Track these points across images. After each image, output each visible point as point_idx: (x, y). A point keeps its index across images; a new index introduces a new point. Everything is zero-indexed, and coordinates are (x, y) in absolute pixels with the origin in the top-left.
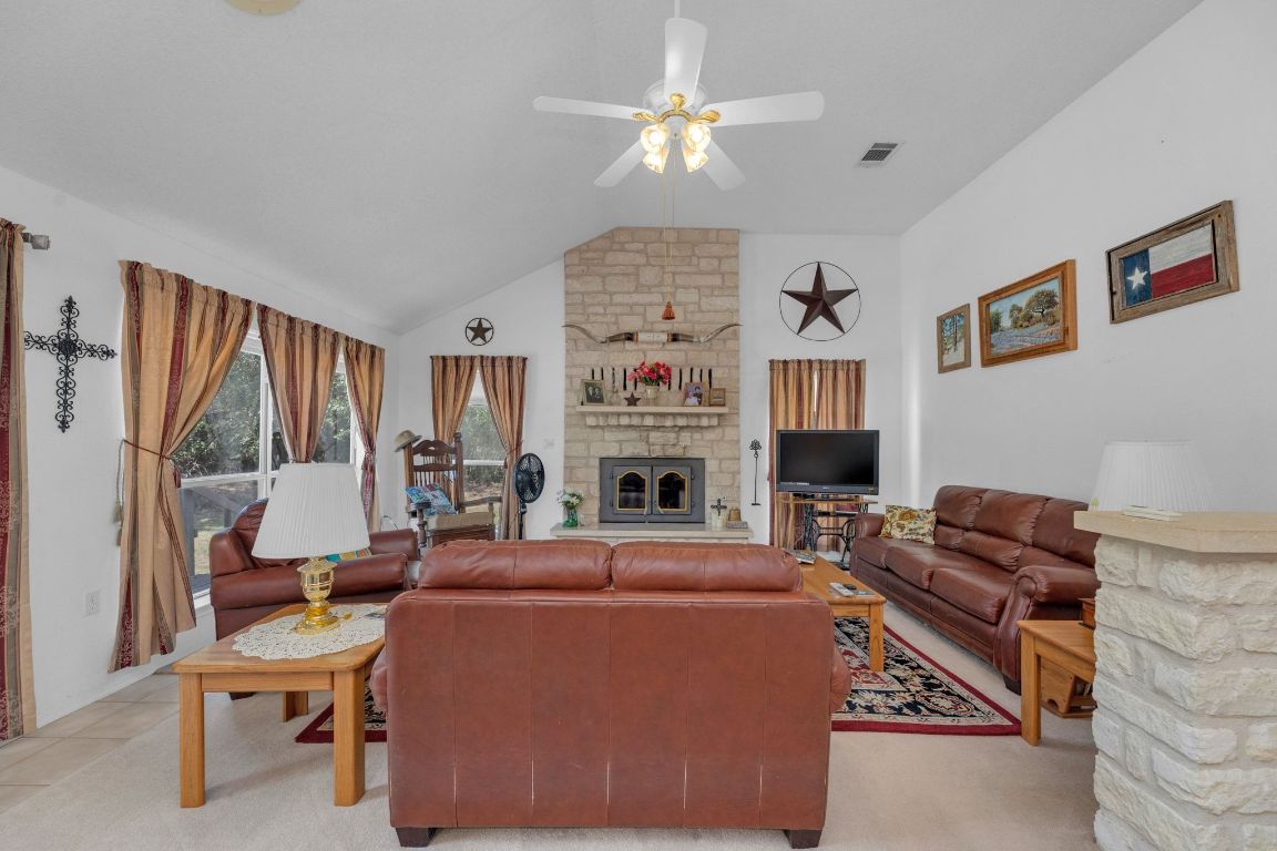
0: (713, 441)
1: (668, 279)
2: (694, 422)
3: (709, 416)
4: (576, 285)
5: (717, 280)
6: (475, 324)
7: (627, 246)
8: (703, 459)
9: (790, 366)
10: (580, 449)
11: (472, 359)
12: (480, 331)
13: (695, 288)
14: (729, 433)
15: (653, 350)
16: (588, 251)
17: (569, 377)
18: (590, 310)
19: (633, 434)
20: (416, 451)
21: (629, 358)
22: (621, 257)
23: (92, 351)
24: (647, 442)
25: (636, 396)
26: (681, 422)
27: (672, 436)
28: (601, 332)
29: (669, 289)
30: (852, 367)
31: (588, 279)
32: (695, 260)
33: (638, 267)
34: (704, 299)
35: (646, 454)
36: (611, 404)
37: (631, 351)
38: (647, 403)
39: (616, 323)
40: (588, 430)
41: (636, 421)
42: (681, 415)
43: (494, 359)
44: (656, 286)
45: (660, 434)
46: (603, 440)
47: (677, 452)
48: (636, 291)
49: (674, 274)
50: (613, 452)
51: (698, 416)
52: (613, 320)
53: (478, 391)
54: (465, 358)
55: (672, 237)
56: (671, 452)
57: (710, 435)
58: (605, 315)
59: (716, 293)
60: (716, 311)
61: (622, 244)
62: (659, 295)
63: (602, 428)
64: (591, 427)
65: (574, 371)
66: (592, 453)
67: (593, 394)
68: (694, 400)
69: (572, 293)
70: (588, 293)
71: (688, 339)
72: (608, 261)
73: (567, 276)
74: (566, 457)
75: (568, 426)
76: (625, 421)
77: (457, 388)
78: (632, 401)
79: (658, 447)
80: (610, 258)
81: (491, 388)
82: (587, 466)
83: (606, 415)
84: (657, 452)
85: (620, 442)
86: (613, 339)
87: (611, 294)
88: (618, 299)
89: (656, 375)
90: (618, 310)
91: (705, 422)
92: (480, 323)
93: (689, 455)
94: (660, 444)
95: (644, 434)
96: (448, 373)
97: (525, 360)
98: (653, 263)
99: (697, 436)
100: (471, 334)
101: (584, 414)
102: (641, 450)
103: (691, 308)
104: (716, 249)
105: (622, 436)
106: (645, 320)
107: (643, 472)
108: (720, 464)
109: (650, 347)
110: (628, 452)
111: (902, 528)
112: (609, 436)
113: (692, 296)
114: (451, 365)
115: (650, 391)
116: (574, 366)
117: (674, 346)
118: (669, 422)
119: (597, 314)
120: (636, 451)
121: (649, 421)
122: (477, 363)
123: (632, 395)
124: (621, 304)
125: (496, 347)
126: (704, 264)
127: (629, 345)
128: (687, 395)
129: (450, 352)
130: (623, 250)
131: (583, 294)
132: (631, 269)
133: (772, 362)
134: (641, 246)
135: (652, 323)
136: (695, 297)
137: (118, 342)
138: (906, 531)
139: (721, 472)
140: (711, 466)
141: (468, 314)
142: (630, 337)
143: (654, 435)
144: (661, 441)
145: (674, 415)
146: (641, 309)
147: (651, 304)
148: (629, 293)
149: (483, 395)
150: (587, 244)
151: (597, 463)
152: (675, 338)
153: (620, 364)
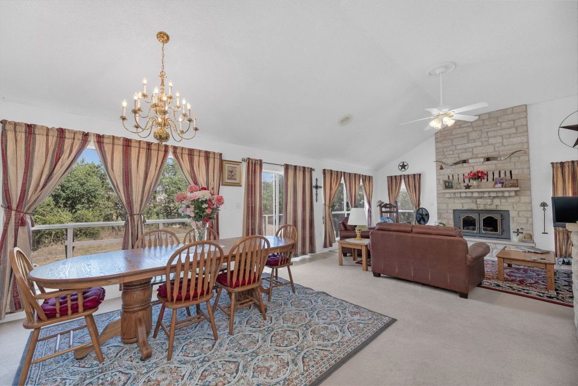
0: (513, 203)
1: (484, 135)
2: (500, 194)
3: (509, 191)
4: (440, 145)
5: (513, 130)
6: (402, 164)
7: (462, 125)
8: (508, 211)
9: (566, 165)
10: (444, 206)
11: (401, 176)
12: (403, 166)
13: (499, 136)
14: (524, 199)
15: (477, 166)
17: (438, 180)
18: (446, 153)
19: (469, 200)
20: (383, 207)
21: (466, 170)
22: (459, 131)
24: (476, 204)
25: (470, 185)
26: (493, 194)
27: (489, 201)
28: (450, 161)
29: (485, 139)
31: (444, 142)
32: (499, 124)
33: (468, 133)
34: (505, 140)
35: (476, 208)
36: (457, 189)
37: (466, 167)
38: (474, 187)
39: (459, 157)
40: (447, 199)
41: (469, 195)
42: (493, 192)
43: (408, 175)
44: (477, 139)
45: (482, 200)
46: (454, 203)
47: (493, 207)
48: (468, 142)
49: (487, 132)
50: (459, 207)
51: (503, 192)
52: (457, 155)
53: (403, 187)
54: (398, 176)
55: (485, 117)
56: (488, 207)
57: (511, 200)
58: (453, 154)
59: (512, 136)
60: (513, 145)
61: (460, 125)
62: (480, 142)
63: (454, 198)
65: (440, 177)
66: (449, 207)
67: (448, 185)
68: (500, 185)
69: (438, 148)
70: (445, 147)
71: (495, 158)
72: (454, 133)
73: (436, 142)
74: (438, 209)
75: (438, 197)
76: (463, 195)
77: (396, 186)
78: (468, 187)
81: (408, 185)
82: (447, 212)
83: (455, 193)
84: (481, 207)
85: (462, 203)
86: (456, 164)
87: (455, 146)
88: (458, 147)
89: (478, 176)
90: (459, 151)
91: (506, 194)
92: (403, 164)
93: (499, 209)
94: (482, 204)
95: (475, 200)
96: (393, 182)
97: (420, 175)
98: (476, 129)
99: (503, 200)
100: (400, 167)
101: (445, 193)
102: (474, 207)
103: (498, 145)
104: (511, 117)
105: (463, 201)
106: (473, 154)
107: (475, 216)
108: (518, 213)
109: (476, 164)
110: (466, 207)
112: (457, 201)
113: (498, 140)
114: (394, 178)
115: (475, 183)
116: (440, 175)
117: (488, 162)
118: (486, 195)
119: (450, 154)
120: (470, 207)
121: (476, 195)
122: (403, 177)
123: (468, 184)
124: (461, 149)
125: (409, 171)
126: (504, 125)
127: (465, 165)
128: (496, 183)
129: (393, 174)
130: (461, 128)
131: (442, 147)
132: (465, 134)
133: (552, 164)
134: (470, 124)
135: (476, 155)
136: (500, 140)
137: (322, 185)
139: (519, 216)
140: (513, 214)
141: (399, 161)
142: (464, 162)
143: (479, 201)
145: (489, 192)
146: (471, 150)
147: (476, 147)
148: (464, 144)
149: (405, 187)
151: (452, 211)
152: (488, 159)
153: (461, 172)
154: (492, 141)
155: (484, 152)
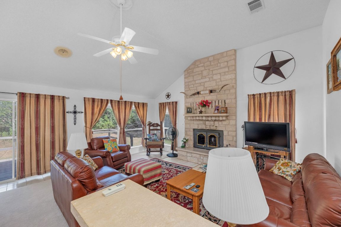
0: (225, 125)
1: (211, 73)
2: (217, 119)
3: (222, 116)
4: (187, 80)
5: (227, 69)
7: (199, 65)
8: (223, 131)
9: (256, 96)
10: (188, 126)
12: (168, 96)
13: (219, 74)
14: (232, 122)
16: (189, 69)
17: (185, 106)
18: (190, 87)
19: (201, 122)
20: (151, 126)
21: (199, 99)
22: (197, 69)
23: (79, 112)
24: (205, 125)
26: (214, 119)
27: (212, 123)
28: (192, 93)
29: (211, 76)
30: (287, 94)
31: (189, 78)
32: (219, 65)
33: (202, 71)
34: (222, 77)
35: (205, 128)
36: (194, 113)
37: (201, 97)
38: (204, 113)
39: (196, 89)
41: (200, 118)
42: (213, 116)
43: (170, 103)
44: (207, 76)
46: (194, 124)
47: (214, 128)
48: (202, 79)
49: (212, 71)
50: (196, 127)
51: (219, 116)
52: (196, 88)
53: (167, 110)
54: (165, 103)
55: (211, 59)
56: (212, 128)
57: (224, 123)
58: (194, 87)
59: (226, 74)
60: (227, 80)
61: (197, 65)
62: (208, 78)
63: (193, 120)
64: (189, 120)
65: (186, 104)
66: (191, 127)
67: (190, 111)
68: (217, 111)
69: (186, 82)
70: (189, 82)
71: (215, 91)
72: (194, 72)
73: (185, 78)
74: (185, 128)
75: (185, 120)
76: (198, 118)
77: (163, 110)
78: (201, 112)
80: (195, 70)
81: (170, 110)
82: (190, 131)
83: (193, 117)
84: (208, 128)
85: (198, 124)
86: (194, 94)
87: (195, 81)
88: (197, 82)
89: (205, 104)
90: (197, 85)
91: (221, 119)
93: (217, 129)
94: (209, 125)
95: (204, 122)
96: (162, 106)
97: (176, 102)
98: (206, 69)
99: (220, 123)
101: (187, 117)
102: (204, 127)
103: (218, 81)
104: (226, 59)
106: (204, 87)
107: (204, 134)
108: (228, 133)
109: (206, 95)
110: (200, 127)
112: (195, 122)
113: (218, 76)
114: (162, 104)
117: (212, 94)
118: (210, 119)
119: (192, 87)
120: (202, 127)
121: (204, 118)
122: (167, 104)
123: (201, 110)
124: (198, 83)
125: (171, 100)
126: (222, 65)
127: (198, 95)
128: (215, 110)
129: (162, 102)
130: (198, 67)
131: (188, 82)
132: (200, 72)
133: (248, 95)
134: (203, 64)
136: (219, 77)
139: (228, 135)
140: (225, 133)
141: (165, 93)
142: (198, 93)
143: (207, 122)
144: (209, 124)
145: (211, 116)
146: (204, 84)
147: (206, 82)
148: (200, 79)
149: (168, 112)
150: (189, 68)
151: (192, 130)
152: (211, 92)
153: (197, 101)
154: (215, 77)
155: (210, 86)
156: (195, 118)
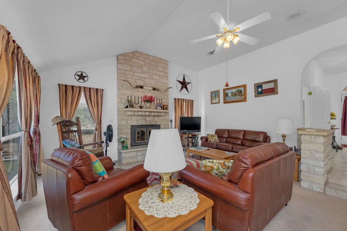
2: (159, 114)
3: (163, 112)
5: (163, 74)
7: (139, 58)
8: (160, 125)
10: (124, 123)
11: (80, 88)
12: (82, 77)
13: (158, 75)
14: (167, 117)
15: (147, 92)
16: (126, 56)
17: (119, 98)
18: (127, 76)
19: (141, 118)
20: (63, 125)
21: (140, 94)
22: (137, 61)
24: (145, 120)
25: (142, 106)
26: (156, 114)
27: (153, 118)
29: (152, 74)
30: (192, 102)
32: (158, 67)
33: (142, 65)
34: (160, 79)
35: (145, 124)
36: (136, 108)
37: (140, 92)
38: (147, 108)
39: (136, 82)
40: (127, 116)
41: (143, 113)
42: (156, 112)
43: (90, 88)
44: (147, 72)
45: (149, 118)
46: (132, 120)
48: (141, 73)
49: (152, 70)
50: (135, 123)
51: (160, 112)
52: (135, 80)
53: (83, 100)
54: (76, 87)
55: (152, 59)
57: (162, 118)
58: (132, 79)
59: (163, 78)
60: (163, 83)
61: (137, 57)
62: (148, 75)
63: (132, 116)
64: (129, 115)
65: (122, 96)
66: (128, 124)
69: (119, 69)
71: (158, 90)
73: (118, 63)
74: (119, 126)
75: (118, 115)
76: (140, 113)
79: (148, 122)
80: (133, 60)
81: (89, 99)
82: (127, 128)
83: (134, 111)
85: (137, 120)
86: (137, 87)
87: (134, 72)
88: (136, 74)
89: (150, 100)
90: (136, 78)
91: (162, 114)
92: (82, 74)
93: (157, 124)
95: (145, 118)
96: (68, 92)
97: (103, 90)
98: (146, 65)
99: (159, 118)
100: (78, 78)
101: (126, 111)
102: (144, 123)
103: (157, 81)
104: (163, 65)
105: (138, 118)
106: (144, 82)
108: (164, 126)
110: (139, 123)
111: (212, 139)
112: (133, 118)
113: (157, 77)
114: (69, 89)
115: (148, 105)
116: (122, 94)
117: (154, 92)
118: (153, 114)
120: (142, 123)
121: (147, 114)
122: (82, 90)
123: (141, 105)
124: (138, 76)
126: (160, 69)
127: (140, 89)
128: (157, 106)
129: (68, 83)
130: (137, 59)
131: (125, 70)
132: (140, 66)
133: (175, 99)
134: (143, 59)
135: (147, 84)
138: (213, 139)
140: (162, 127)
142: (142, 87)
143: (147, 118)
144: (149, 120)
146: (143, 79)
147: (146, 78)
148: (139, 73)
149: (85, 102)
150: (126, 54)
151: (130, 127)
152: (154, 89)
153: (137, 95)
154: (155, 77)
155: (150, 83)
156: (136, 113)
